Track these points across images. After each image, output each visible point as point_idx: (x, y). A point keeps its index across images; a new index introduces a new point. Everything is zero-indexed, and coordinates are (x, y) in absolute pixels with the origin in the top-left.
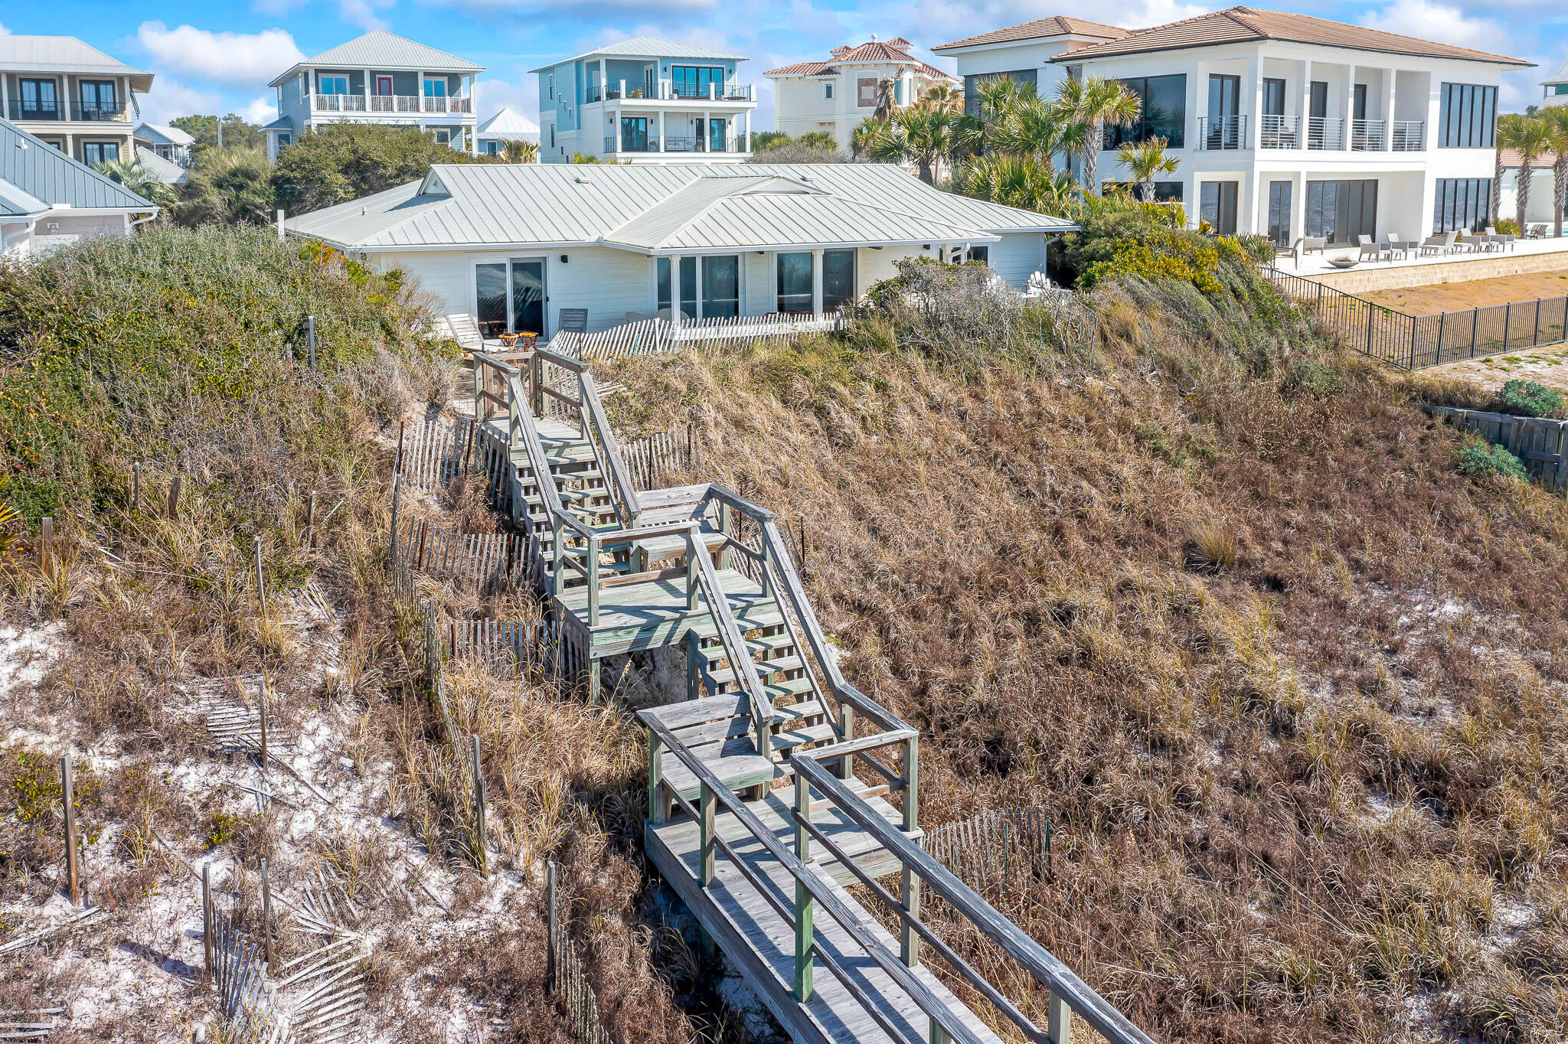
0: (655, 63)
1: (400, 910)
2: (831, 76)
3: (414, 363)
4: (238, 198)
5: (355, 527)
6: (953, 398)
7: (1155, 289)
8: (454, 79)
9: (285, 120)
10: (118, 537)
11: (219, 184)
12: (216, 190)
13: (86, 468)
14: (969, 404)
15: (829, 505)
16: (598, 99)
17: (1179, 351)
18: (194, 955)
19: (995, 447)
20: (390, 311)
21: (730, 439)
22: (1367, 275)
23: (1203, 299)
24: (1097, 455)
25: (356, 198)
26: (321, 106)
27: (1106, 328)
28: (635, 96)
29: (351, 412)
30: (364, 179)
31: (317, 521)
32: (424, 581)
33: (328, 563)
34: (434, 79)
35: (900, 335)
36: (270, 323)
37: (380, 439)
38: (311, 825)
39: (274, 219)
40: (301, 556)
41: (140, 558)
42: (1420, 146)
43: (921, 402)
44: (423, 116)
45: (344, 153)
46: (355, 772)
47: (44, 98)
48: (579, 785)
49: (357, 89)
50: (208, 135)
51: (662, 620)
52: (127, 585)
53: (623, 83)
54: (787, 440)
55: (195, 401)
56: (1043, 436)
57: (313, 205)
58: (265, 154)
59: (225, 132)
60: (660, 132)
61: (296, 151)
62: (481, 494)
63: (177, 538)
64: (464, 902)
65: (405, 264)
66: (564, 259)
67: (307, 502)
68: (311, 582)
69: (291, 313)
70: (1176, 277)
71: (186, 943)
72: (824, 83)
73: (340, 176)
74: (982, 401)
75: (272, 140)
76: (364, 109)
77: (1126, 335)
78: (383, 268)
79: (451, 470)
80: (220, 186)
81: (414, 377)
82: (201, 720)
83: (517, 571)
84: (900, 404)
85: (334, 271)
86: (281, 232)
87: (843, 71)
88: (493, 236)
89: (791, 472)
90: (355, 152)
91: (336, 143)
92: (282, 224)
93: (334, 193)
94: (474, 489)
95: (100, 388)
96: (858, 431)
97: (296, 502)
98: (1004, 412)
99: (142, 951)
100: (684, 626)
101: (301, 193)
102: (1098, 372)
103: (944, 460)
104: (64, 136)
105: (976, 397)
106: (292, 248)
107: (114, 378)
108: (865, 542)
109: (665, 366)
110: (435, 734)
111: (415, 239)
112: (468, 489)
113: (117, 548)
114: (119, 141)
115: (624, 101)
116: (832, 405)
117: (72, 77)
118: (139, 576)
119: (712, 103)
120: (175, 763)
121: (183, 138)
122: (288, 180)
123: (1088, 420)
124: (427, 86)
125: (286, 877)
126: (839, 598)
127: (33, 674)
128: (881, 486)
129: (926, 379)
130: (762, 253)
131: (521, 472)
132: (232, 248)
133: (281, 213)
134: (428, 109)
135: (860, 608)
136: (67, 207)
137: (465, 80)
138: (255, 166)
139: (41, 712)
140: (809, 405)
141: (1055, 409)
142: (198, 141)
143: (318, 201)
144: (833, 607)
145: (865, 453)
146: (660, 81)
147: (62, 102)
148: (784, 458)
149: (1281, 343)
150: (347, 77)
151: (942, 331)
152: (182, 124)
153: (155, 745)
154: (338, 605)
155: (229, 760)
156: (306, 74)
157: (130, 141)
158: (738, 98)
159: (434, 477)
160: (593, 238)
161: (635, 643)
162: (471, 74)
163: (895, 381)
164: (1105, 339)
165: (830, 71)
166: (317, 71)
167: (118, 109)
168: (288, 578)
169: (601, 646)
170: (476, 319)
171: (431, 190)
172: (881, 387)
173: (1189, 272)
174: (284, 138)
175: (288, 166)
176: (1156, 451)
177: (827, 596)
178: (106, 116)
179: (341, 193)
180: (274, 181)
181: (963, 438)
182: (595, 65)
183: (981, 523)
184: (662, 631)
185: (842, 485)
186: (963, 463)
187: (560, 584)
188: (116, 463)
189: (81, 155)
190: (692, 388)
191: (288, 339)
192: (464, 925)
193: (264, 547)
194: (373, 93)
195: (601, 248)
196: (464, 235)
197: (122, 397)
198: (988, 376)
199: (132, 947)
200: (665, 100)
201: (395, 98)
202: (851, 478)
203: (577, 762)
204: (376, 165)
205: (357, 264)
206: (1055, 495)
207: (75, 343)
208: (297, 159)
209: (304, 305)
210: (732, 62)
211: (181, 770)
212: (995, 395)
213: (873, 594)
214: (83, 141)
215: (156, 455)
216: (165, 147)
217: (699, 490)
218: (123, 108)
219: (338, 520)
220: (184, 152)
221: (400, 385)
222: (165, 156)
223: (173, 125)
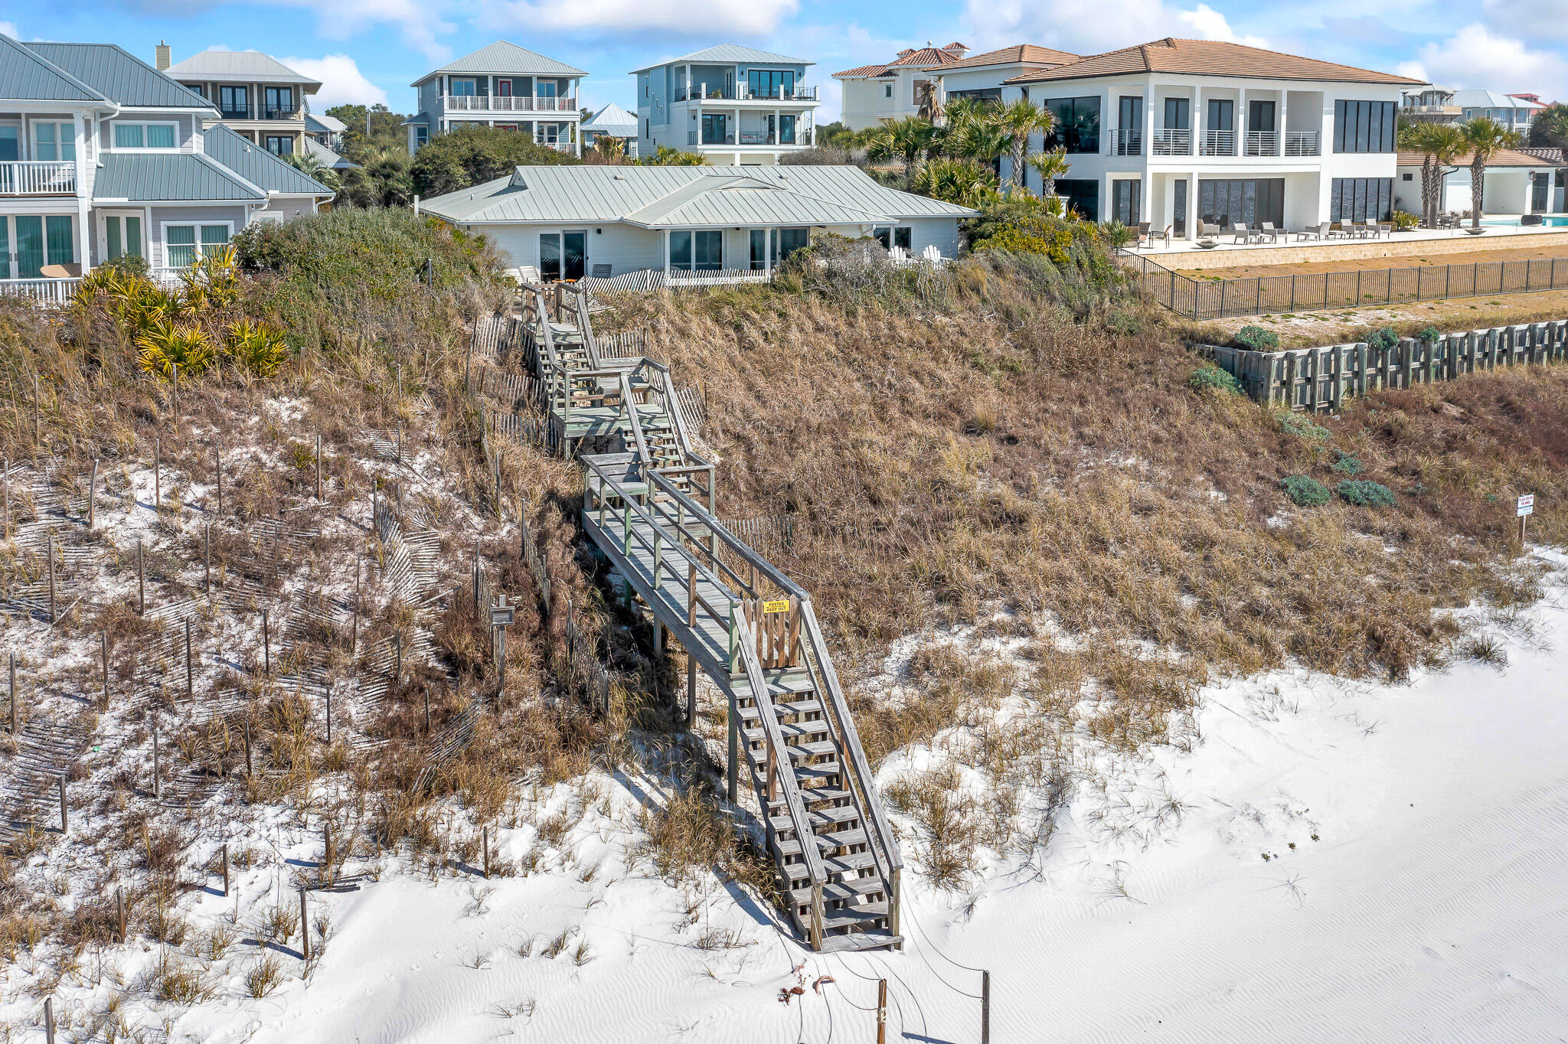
0: (734, 67)
1: (459, 527)
2: (890, 78)
3: (487, 288)
4: (386, 184)
5: (448, 371)
6: (833, 324)
7: (1014, 258)
8: (563, 83)
9: (423, 116)
10: (333, 363)
11: (373, 174)
12: (370, 178)
13: (316, 329)
14: (843, 328)
15: (731, 381)
16: (684, 98)
17: (1017, 301)
18: (371, 525)
19: (855, 355)
20: (477, 259)
21: (675, 340)
22: (1226, 254)
23: (1053, 268)
24: (932, 365)
25: (472, 185)
26: (452, 106)
27: (963, 284)
28: (716, 97)
29: (449, 311)
30: (478, 171)
31: (429, 365)
32: (483, 398)
33: (433, 386)
34: (545, 82)
35: (806, 284)
36: (408, 263)
37: (465, 328)
38: (420, 489)
39: (412, 201)
40: (419, 381)
41: (342, 374)
42: (1316, 152)
43: (809, 326)
44: (537, 113)
45: (465, 151)
46: (442, 473)
47: (238, 102)
48: (552, 495)
49: (482, 92)
50: (359, 124)
51: (605, 420)
52: (336, 384)
53: (704, 86)
54: (710, 343)
55: (369, 302)
56: (892, 351)
57: (440, 190)
58: (407, 150)
59: (373, 122)
60: (735, 127)
61: (430, 149)
62: (519, 360)
63: (361, 365)
64: (487, 530)
65: (487, 232)
66: (599, 231)
67: (424, 355)
68: (424, 395)
69: (420, 257)
70: (1035, 251)
71: (365, 520)
72: (885, 84)
73: (460, 168)
74: (853, 326)
75: (412, 133)
76: (487, 108)
77: (976, 289)
78: (474, 235)
79: (503, 347)
80: (373, 175)
81: (486, 296)
82: (371, 445)
83: (533, 398)
84: (793, 326)
85: (446, 235)
86: (416, 211)
87: (901, 73)
88: (551, 215)
89: (709, 360)
90: (472, 150)
91: (459, 143)
92: (417, 204)
93: (456, 182)
94: (515, 356)
95: (322, 292)
96: (761, 341)
97: (418, 354)
98: (866, 334)
99: (348, 520)
100: (617, 425)
101: (432, 181)
102: (946, 312)
103: (816, 359)
104: (252, 132)
105: (851, 325)
106: (421, 221)
107: (328, 287)
108: (751, 403)
109: (646, 298)
110: (481, 461)
111: (500, 217)
112: (511, 356)
113: (332, 368)
114: (294, 135)
115: (704, 101)
116: (746, 324)
117: (260, 85)
118: (342, 380)
119: (782, 103)
120: (360, 459)
121: (337, 126)
122: (423, 172)
123: (929, 342)
124: (539, 85)
125: (407, 506)
126: (725, 431)
127: (298, 416)
128: (766, 373)
129: (817, 312)
130: (738, 229)
131: (541, 347)
132: (388, 221)
133: (417, 197)
134: (540, 107)
135: (738, 437)
136: (277, 192)
137: (572, 83)
138: (399, 161)
139: (302, 431)
140: (730, 323)
141: (905, 334)
142: (350, 129)
143: (444, 187)
144: (721, 435)
145: (762, 353)
146: (737, 83)
147: (252, 105)
148: (706, 352)
149: (1103, 299)
150: (474, 81)
151: (834, 282)
152: (335, 113)
153: (351, 450)
154: (438, 406)
155: (384, 461)
156: (441, 79)
157: (302, 135)
158: (805, 98)
159: (493, 348)
160: (618, 218)
161: (589, 432)
162: (577, 78)
163: (794, 312)
164: (960, 291)
165: (889, 73)
166: (450, 77)
167: (294, 109)
168: (414, 391)
169: (570, 431)
170: (539, 271)
171: (517, 183)
172: (782, 315)
173: (1046, 248)
174: (422, 132)
175: (423, 161)
176: (975, 365)
177: (719, 429)
178: (284, 116)
179: (461, 181)
180: (413, 172)
181: (833, 348)
182: (681, 69)
183: (832, 398)
184: (604, 427)
185: (743, 370)
186: (829, 364)
187: (555, 405)
188: (333, 329)
189: (265, 144)
190: (657, 311)
191: (418, 272)
192: (487, 538)
193: (402, 375)
194: (495, 94)
195: (622, 224)
196: (532, 215)
197: (333, 298)
198: (861, 311)
199: (344, 518)
200: (742, 100)
201: (513, 98)
202: (749, 366)
203: (552, 482)
204: (487, 160)
205: (460, 231)
206: (890, 386)
207: (308, 269)
208: (430, 155)
209: (427, 254)
210: (801, 67)
211: (362, 461)
212: (862, 323)
213: (749, 431)
214: (266, 135)
215: (350, 327)
216: (322, 134)
217: (638, 359)
218: (298, 109)
219: (441, 365)
220: (338, 138)
221: (478, 299)
222: (322, 142)
223: (328, 113)
